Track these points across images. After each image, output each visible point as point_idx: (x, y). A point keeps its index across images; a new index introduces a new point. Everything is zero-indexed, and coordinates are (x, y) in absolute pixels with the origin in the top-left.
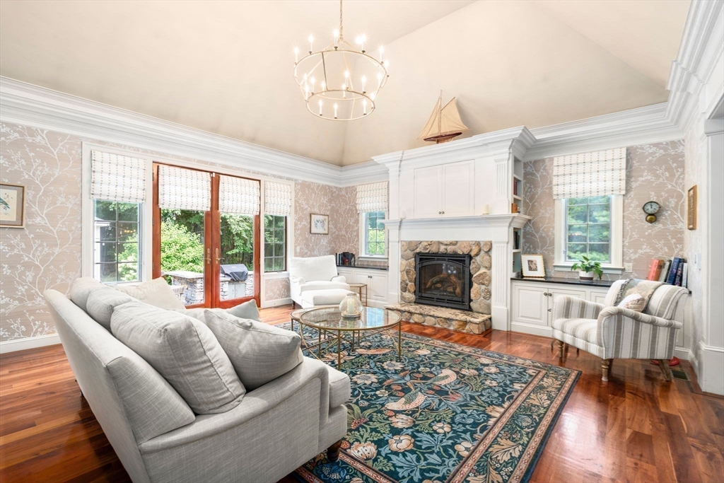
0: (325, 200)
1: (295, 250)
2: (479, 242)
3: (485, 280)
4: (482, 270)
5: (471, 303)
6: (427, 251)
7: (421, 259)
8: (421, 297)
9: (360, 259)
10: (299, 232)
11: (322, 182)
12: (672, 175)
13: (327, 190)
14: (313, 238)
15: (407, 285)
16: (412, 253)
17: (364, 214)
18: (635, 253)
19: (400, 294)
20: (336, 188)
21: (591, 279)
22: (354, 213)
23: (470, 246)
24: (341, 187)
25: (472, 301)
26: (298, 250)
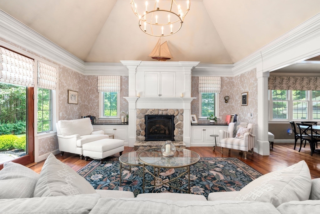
0: (76, 82)
1: (59, 115)
2: (178, 109)
3: (181, 126)
4: (179, 122)
5: (174, 137)
6: (152, 114)
7: (148, 118)
8: (149, 137)
9: (100, 119)
10: (61, 102)
11: (75, 70)
12: (231, 88)
13: (76, 75)
14: (70, 106)
15: (140, 132)
16: (144, 115)
17: (102, 93)
18: (222, 113)
19: (136, 137)
20: (81, 75)
21: (214, 123)
22: (96, 91)
23: (174, 111)
24: (84, 74)
25: (175, 136)
26: (61, 115)
